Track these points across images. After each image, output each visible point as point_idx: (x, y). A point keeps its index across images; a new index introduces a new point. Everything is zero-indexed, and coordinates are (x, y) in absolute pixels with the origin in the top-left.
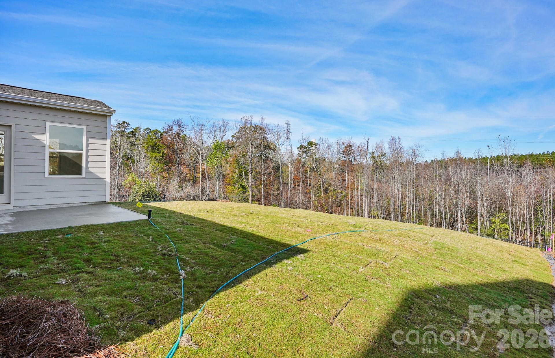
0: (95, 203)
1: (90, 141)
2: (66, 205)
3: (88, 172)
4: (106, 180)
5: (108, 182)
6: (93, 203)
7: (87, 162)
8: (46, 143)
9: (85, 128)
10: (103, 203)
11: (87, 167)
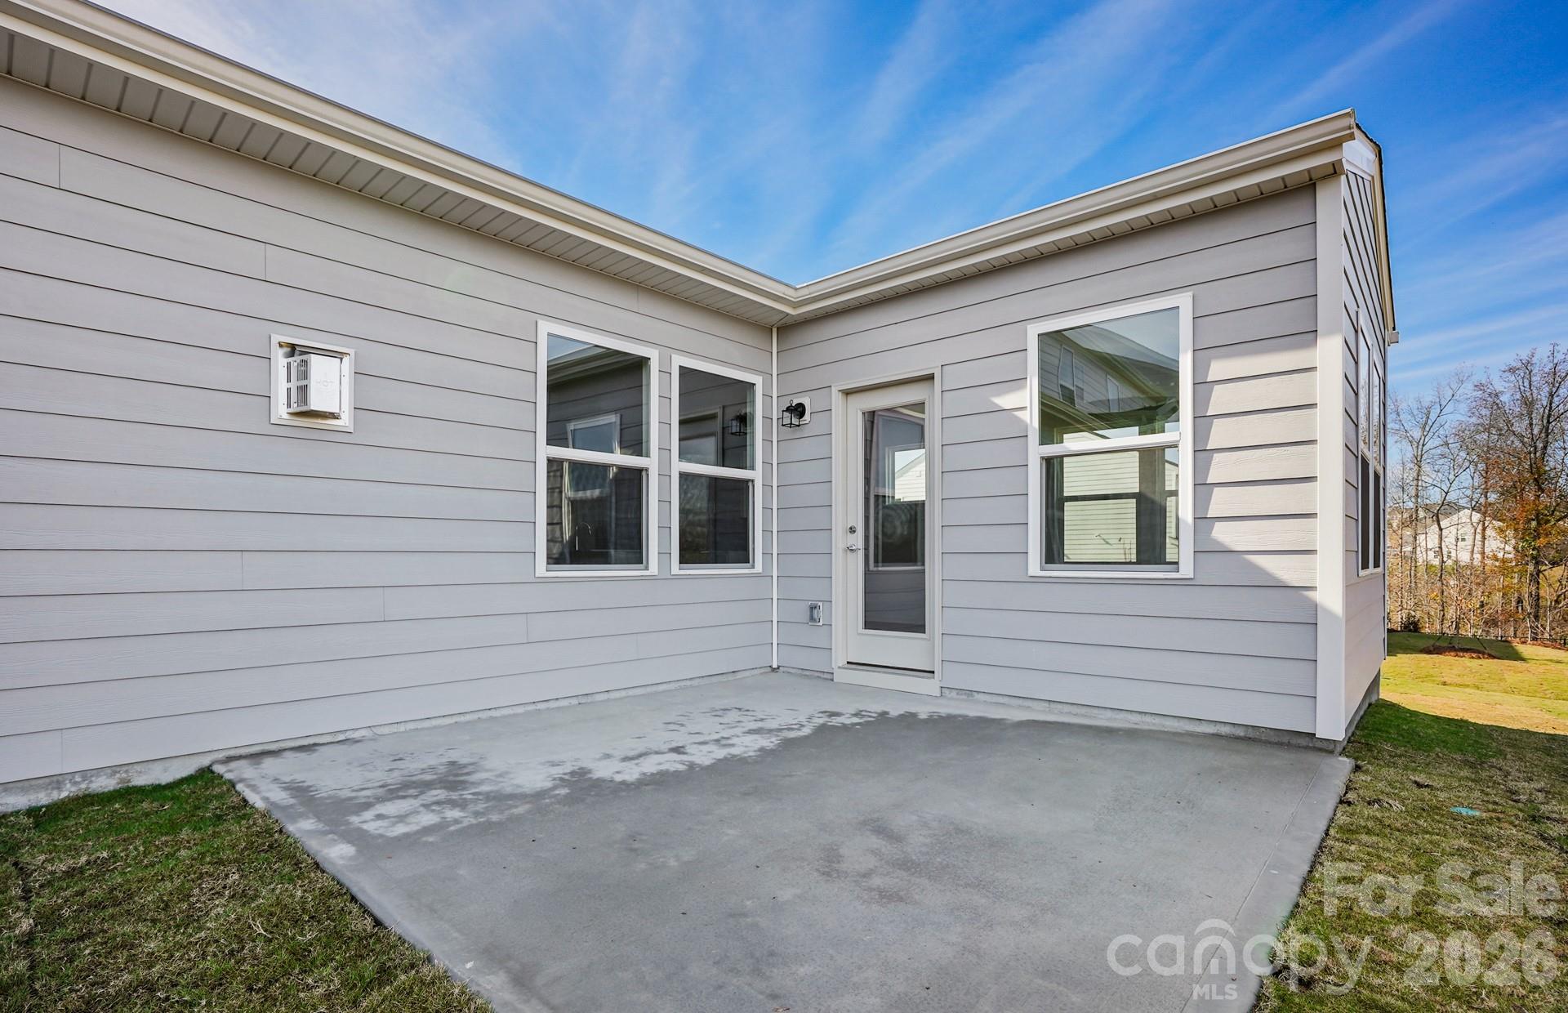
0: (1251, 733)
1: (1219, 369)
2: (1109, 714)
3: (1206, 551)
4: (1318, 596)
5: (1330, 614)
6: (1241, 732)
7: (1202, 487)
8: (1029, 422)
9: (1184, 301)
10: (1303, 742)
11: (1202, 520)
